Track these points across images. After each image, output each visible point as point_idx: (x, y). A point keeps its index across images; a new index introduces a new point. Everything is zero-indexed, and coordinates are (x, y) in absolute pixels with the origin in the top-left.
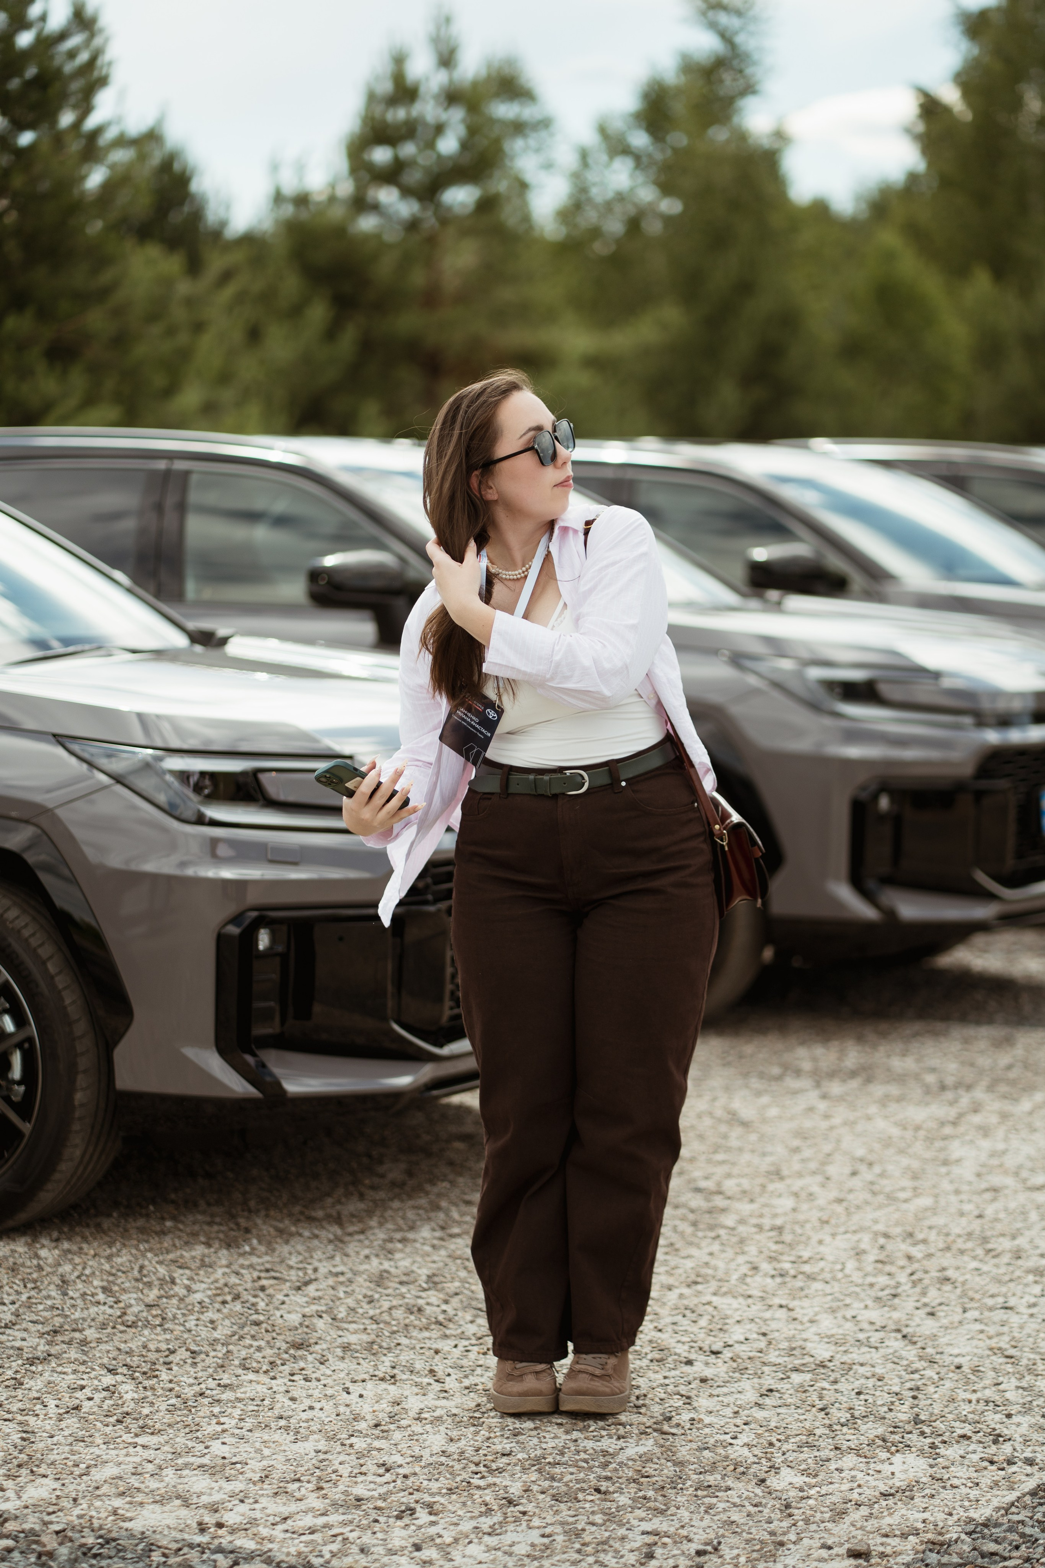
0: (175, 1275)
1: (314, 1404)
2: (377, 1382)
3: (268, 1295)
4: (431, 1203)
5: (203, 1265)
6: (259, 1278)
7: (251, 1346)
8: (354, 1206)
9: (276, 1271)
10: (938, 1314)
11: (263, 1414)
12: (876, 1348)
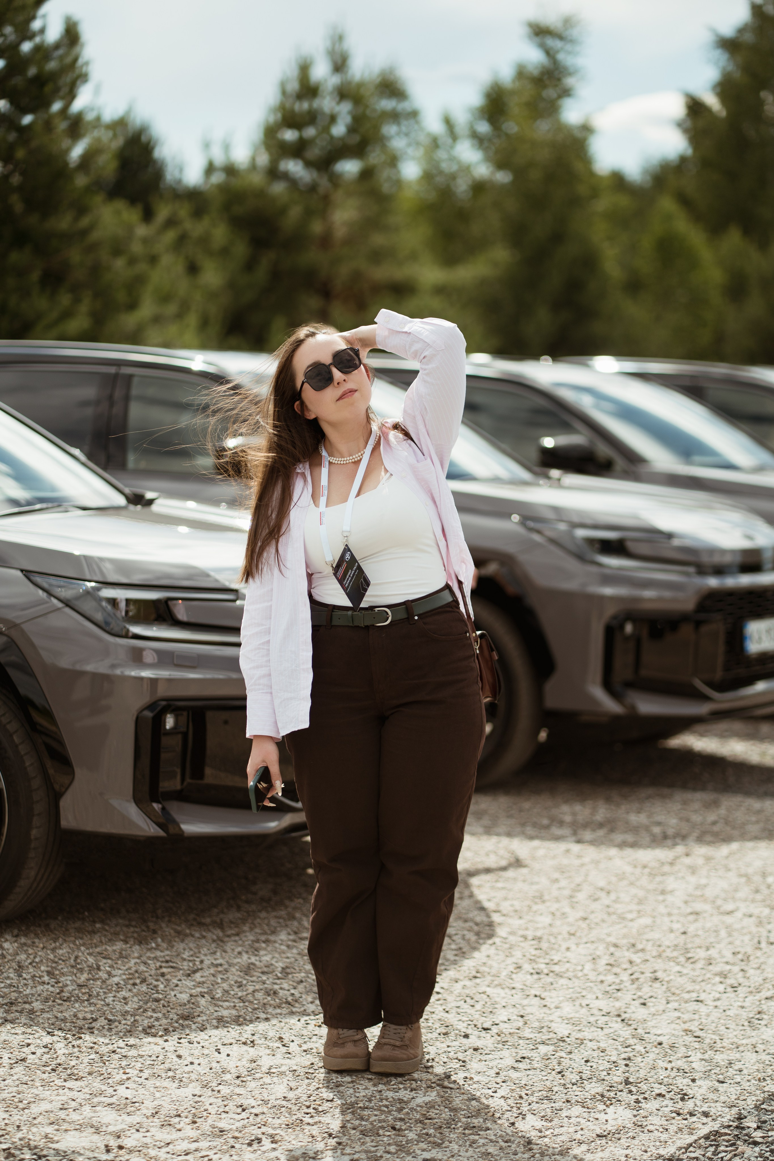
0: (100, 964)
1: (194, 1061)
2: (241, 1045)
3: (166, 980)
4: (289, 914)
5: (121, 956)
6: (161, 967)
7: (152, 1017)
8: (233, 915)
9: (174, 962)
10: (648, 1004)
11: (157, 1067)
12: (602, 1028)
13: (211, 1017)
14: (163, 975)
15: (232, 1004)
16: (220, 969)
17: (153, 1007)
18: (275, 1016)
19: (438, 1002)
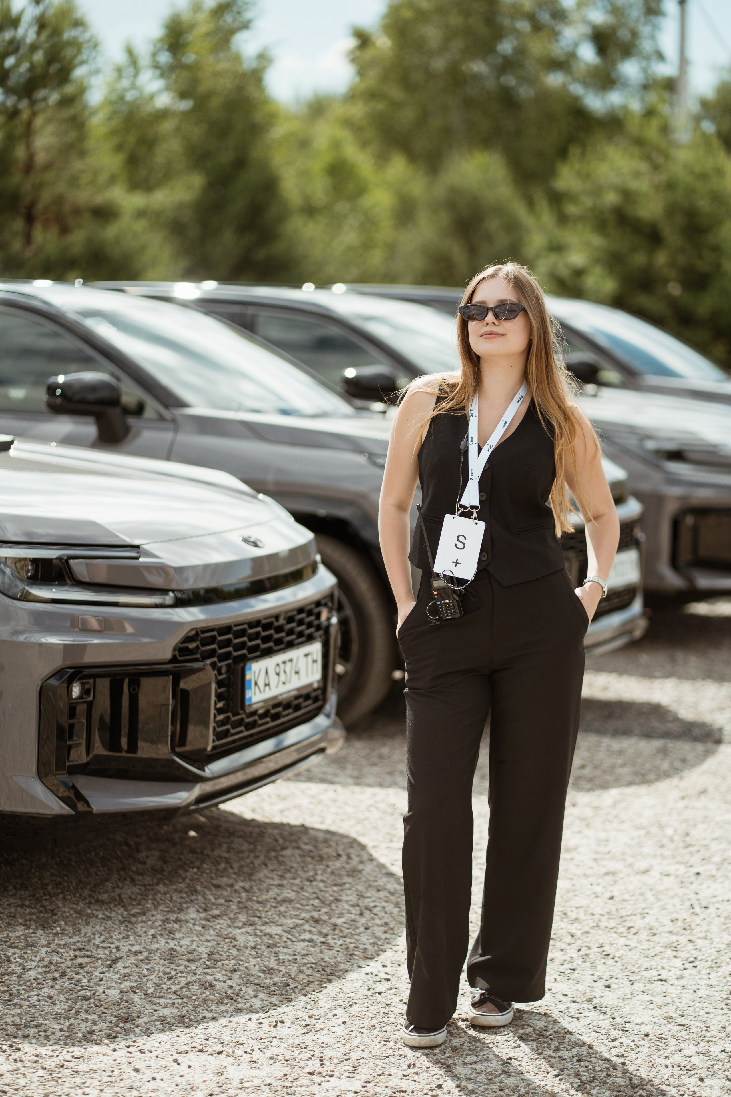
0: (9, 954)
1: (155, 1075)
2: (198, 1053)
3: (87, 973)
4: (188, 886)
5: (28, 945)
6: (76, 957)
7: (86, 1020)
8: (129, 891)
9: (88, 951)
10: (612, 986)
11: (116, 1085)
12: (578, 1019)
13: (153, 1018)
14: (81, 966)
15: (171, 1002)
16: (141, 957)
17: (85, 1007)
18: (223, 1014)
19: (391, 992)
